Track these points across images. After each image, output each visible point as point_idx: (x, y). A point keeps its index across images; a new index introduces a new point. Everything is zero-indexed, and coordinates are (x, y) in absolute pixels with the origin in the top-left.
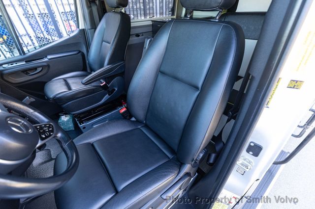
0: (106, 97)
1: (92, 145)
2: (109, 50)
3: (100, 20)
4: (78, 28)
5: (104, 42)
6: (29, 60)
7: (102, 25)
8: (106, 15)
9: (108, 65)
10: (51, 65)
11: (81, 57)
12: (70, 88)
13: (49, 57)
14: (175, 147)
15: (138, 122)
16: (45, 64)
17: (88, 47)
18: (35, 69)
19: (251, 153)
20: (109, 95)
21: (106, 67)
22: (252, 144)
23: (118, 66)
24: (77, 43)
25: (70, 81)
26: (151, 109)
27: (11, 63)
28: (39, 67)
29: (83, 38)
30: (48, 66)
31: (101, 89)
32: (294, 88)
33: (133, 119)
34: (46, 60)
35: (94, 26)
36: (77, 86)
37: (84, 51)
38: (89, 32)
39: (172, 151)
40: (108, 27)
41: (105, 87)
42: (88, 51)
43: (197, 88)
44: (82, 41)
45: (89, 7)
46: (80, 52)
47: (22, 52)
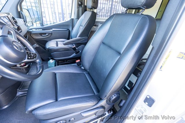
0: (74, 54)
1: (55, 74)
2: (82, 29)
3: (82, 15)
4: (71, 17)
5: (81, 26)
6: (44, 29)
7: (82, 17)
8: (86, 12)
9: (79, 37)
10: (53, 33)
11: (68, 32)
12: (57, 46)
13: (53, 29)
14: (100, 88)
15: (85, 70)
16: (50, 32)
17: (73, 27)
18: (45, 34)
19: (147, 103)
20: (76, 54)
21: (78, 38)
22: (148, 97)
23: (84, 38)
24: (68, 25)
25: (59, 43)
27: (36, 29)
28: (47, 33)
29: (72, 22)
30: (52, 34)
31: (72, 49)
33: (83, 68)
34: (51, 30)
35: (78, 18)
36: (61, 45)
37: (71, 29)
38: (75, 20)
41: (74, 49)
43: (119, 53)
44: (71, 24)
45: (78, 8)
46: (68, 29)
47: (42, 24)
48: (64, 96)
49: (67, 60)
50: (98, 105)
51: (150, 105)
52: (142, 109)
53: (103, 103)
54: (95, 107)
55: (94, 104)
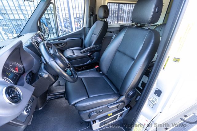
0: (90, 61)
1: (81, 79)
2: (95, 38)
3: (93, 24)
4: (83, 27)
5: (93, 35)
6: (59, 40)
7: (94, 26)
8: (97, 22)
9: (93, 45)
11: (81, 41)
12: (74, 54)
13: (68, 39)
14: (119, 88)
16: (66, 42)
17: (85, 36)
18: (61, 44)
19: (156, 94)
20: (91, 60)
21: (92, 46)
22: (157, 90)
23: (98, 46)
24: (81, 34)
25: (74, 51)
26: (111, 68)
27: (53, 40)
28: (63, 43)
29: (84, 32)
30: (67, 43)
31: (88, 57)
32: (176, 61)
33: (101, 72)
34: (66, 40)
35: (90, 26)
36: (77, 54)
37: (83, 38)
38: (87, 29)
39: (117, 90)
40: (97, 27)
41: (90, 56)
42: (85, 38)
44: (83, 33)
45: (90, 17)
46: (81, 38)
47: (58, 36)
48: (93, 95)
49: (82, 66)
50: (120, 100)
51: (159, 95)
52: (153, 100)
53: (123, 98)
54: (118, 101)
55: (117, 99)
